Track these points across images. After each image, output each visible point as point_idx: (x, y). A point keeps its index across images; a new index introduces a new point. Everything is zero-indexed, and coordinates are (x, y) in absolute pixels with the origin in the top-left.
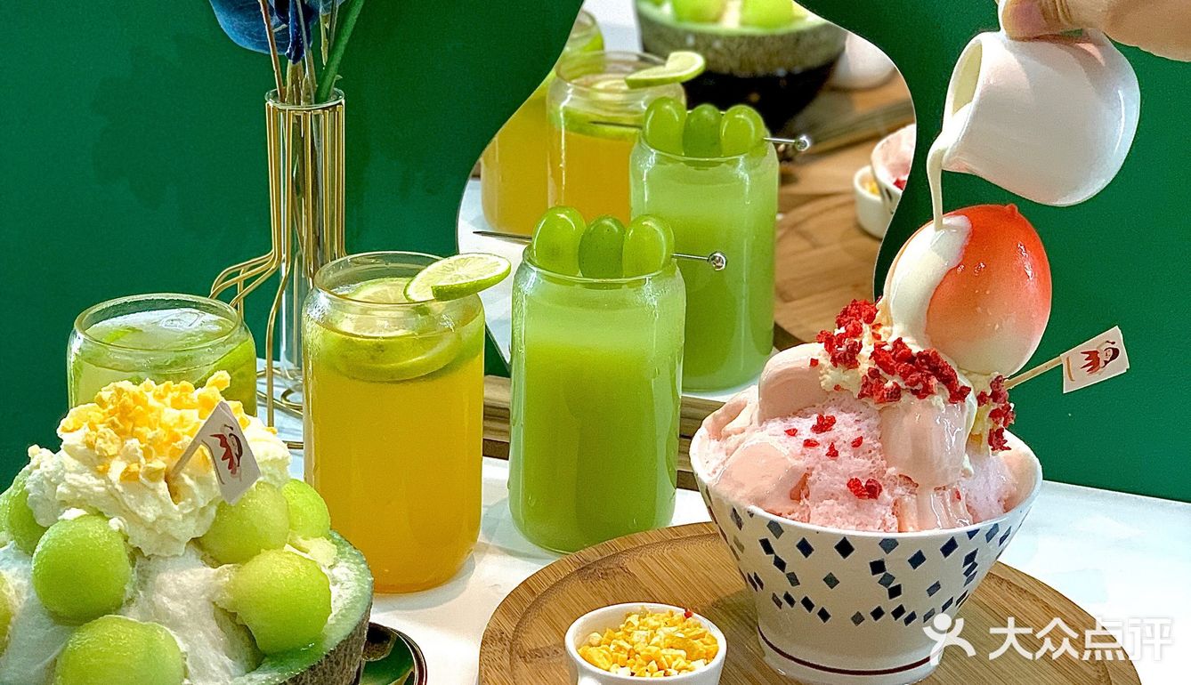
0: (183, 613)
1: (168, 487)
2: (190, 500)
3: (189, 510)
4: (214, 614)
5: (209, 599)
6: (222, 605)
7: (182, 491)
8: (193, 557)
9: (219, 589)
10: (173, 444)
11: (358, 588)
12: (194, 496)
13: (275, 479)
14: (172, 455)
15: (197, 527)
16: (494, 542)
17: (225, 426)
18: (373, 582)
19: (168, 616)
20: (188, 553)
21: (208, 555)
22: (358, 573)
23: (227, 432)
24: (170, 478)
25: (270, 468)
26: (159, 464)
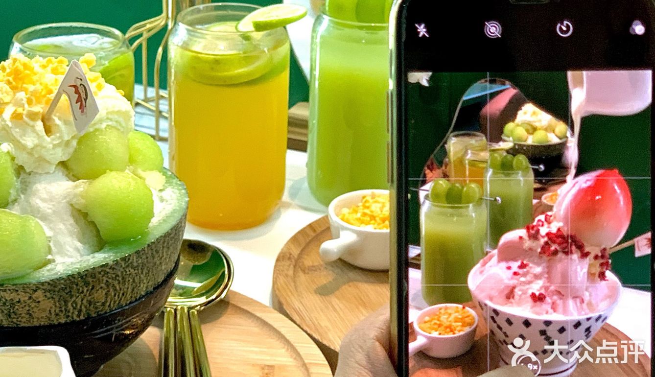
0: (50, 211)
1: (44, 125)
2: (58, 135)
3: (57, 142)
4: (72, 213)
5: (68, 202)
6: (77, 207)
7: (53, 129)
8: (60, 174)
9: (75, 195)
10: (48, 96)
11: (178, 204)
12: (60, 132)
13: (120, 125)
14: (47, 103)
15: (64, 154)
16: (296, 202)
17: (77, 78)
18: (188, 201)
19: (39, 211)
20: (57, 172)
21: (71, 174)
22: (179, 195)
23: (79, 82)
24: (46, 120)
25: (116, 117)
26: (38, 109)
